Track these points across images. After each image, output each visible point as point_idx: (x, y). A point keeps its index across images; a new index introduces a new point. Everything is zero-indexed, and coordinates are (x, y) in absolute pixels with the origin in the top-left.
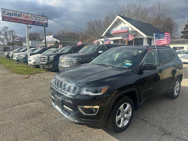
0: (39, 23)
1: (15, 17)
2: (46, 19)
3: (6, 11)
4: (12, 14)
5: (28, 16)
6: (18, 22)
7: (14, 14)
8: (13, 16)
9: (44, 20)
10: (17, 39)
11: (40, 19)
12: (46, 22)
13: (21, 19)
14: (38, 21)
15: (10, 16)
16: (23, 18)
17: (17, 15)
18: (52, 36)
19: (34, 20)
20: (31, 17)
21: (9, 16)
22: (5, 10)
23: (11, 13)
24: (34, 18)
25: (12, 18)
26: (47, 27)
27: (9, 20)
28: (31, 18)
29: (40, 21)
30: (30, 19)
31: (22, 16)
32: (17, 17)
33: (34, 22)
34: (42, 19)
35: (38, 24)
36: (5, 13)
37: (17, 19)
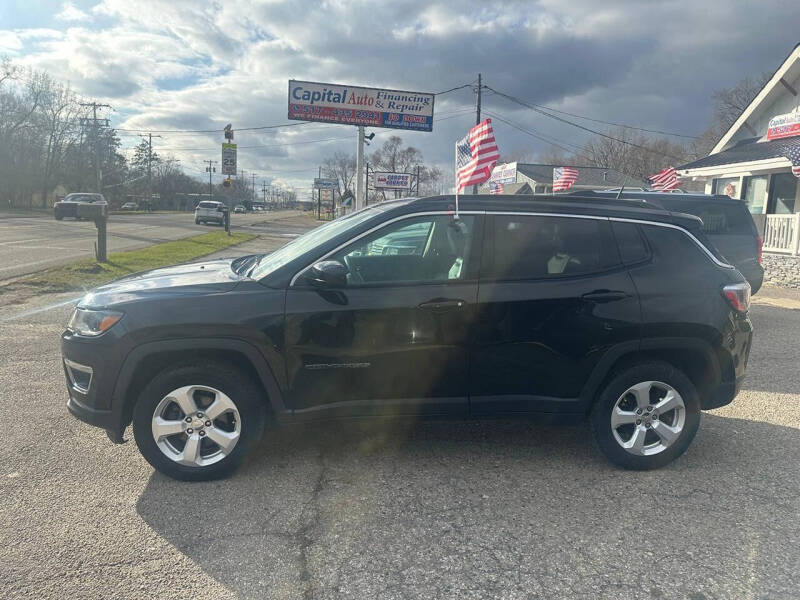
0: (400, 121)
1: (326, 104)
2: (430, 102)
3: (301, 88)
4: (316, 96)
5: (366, 98)
6: (332, 122)
7: (324, 94)
8: (319, 103)
9: (421, 104)
10: (379, 180)
11: (407, 103)
12: (426, 112)
13: (343, 110)
14: (399, 111)
15: (312, 102)
16: (352, 107)
17: (332, 98)
18: (513, 165)
19: (385, 110)
20: (376, 100)
21: (308, 103)
22: (300, 85)
23: (314, 93)
24: (386, 103)
25: (315, 110)
26: (431, 130)
27: (309, 116)
28: (375, 103)
29: (406, 112)
30: (373, 108)
31: (347, 99)
32: (332, 105)
33: (386, 116)
34: (415, 104)
35: (398, 123)
36: (299, 94)
37: (331, 109)
